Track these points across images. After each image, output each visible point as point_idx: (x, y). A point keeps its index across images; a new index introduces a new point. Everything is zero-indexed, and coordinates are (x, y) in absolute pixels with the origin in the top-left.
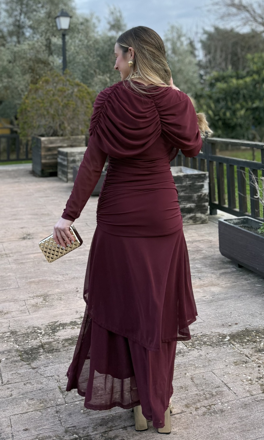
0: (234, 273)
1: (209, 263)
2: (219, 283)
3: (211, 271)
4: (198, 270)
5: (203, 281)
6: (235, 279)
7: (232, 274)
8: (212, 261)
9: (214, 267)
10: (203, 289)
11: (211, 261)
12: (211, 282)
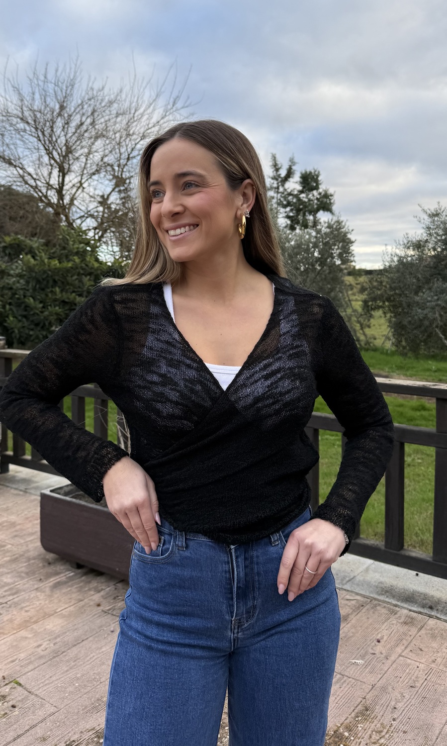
0: (73, 580)
1: (23, 569)
2: (55, 608)
3: (33, 585)
4: (10, 589)
5: (26, 611)
6: (78, 593)
7: (70, 584)
8: (29, 565)
9: (37, 576)
10: (32, 628)
11: (27, 564)
12: (40, 609)
